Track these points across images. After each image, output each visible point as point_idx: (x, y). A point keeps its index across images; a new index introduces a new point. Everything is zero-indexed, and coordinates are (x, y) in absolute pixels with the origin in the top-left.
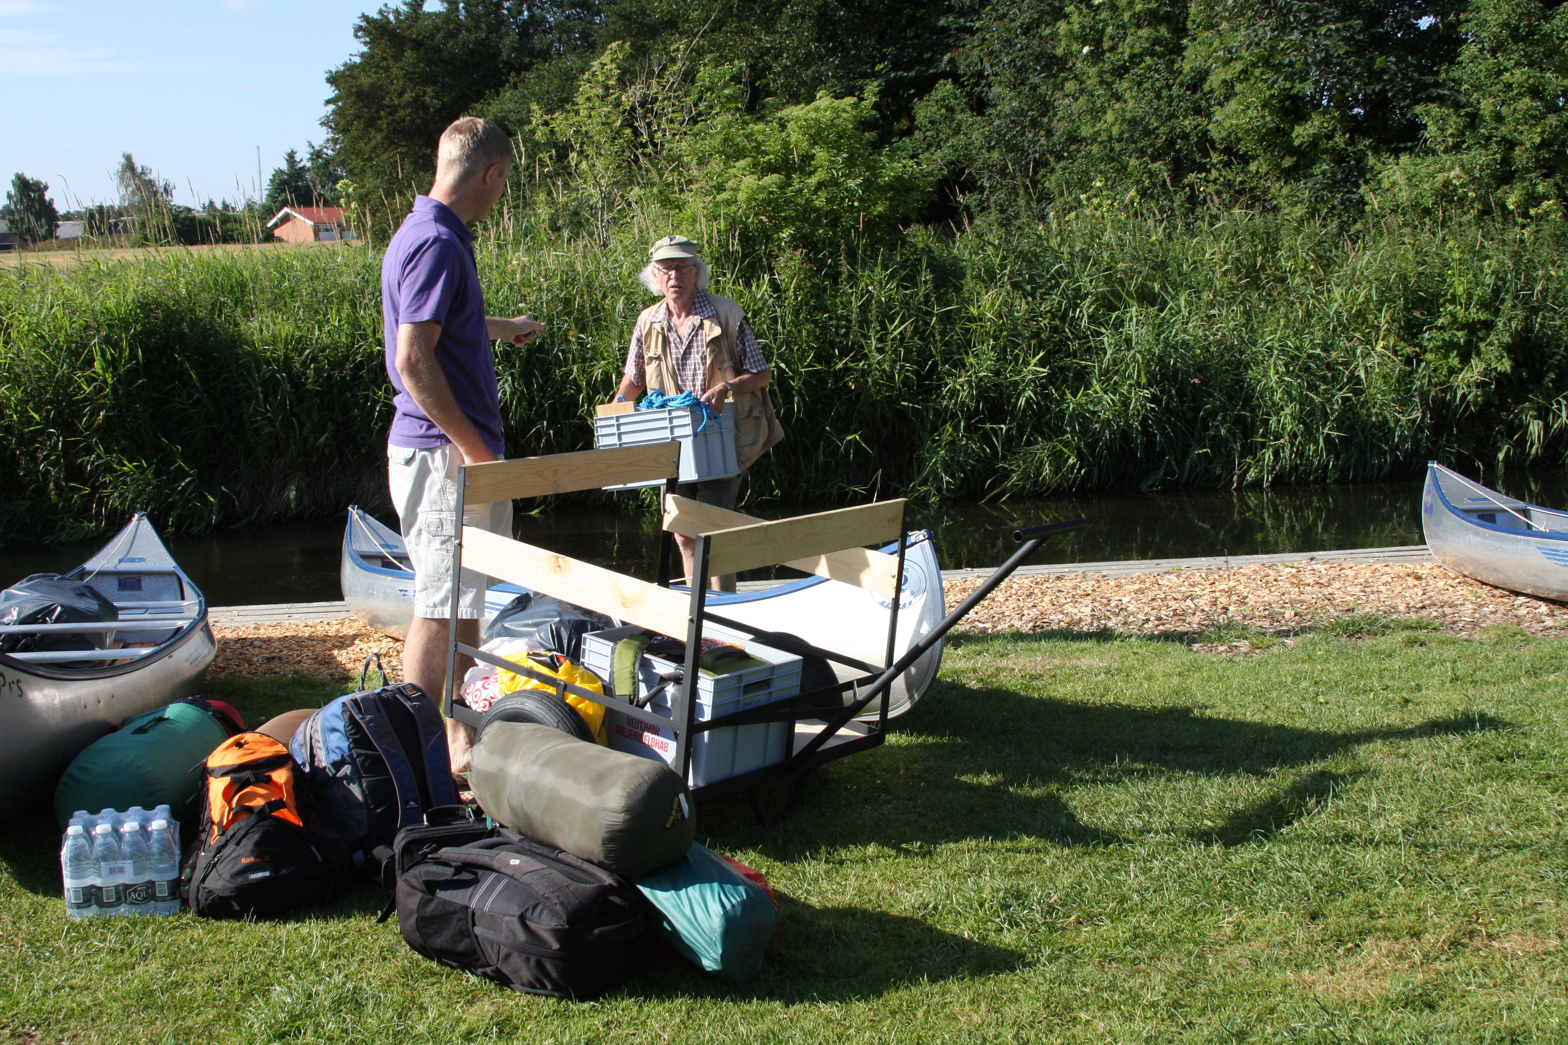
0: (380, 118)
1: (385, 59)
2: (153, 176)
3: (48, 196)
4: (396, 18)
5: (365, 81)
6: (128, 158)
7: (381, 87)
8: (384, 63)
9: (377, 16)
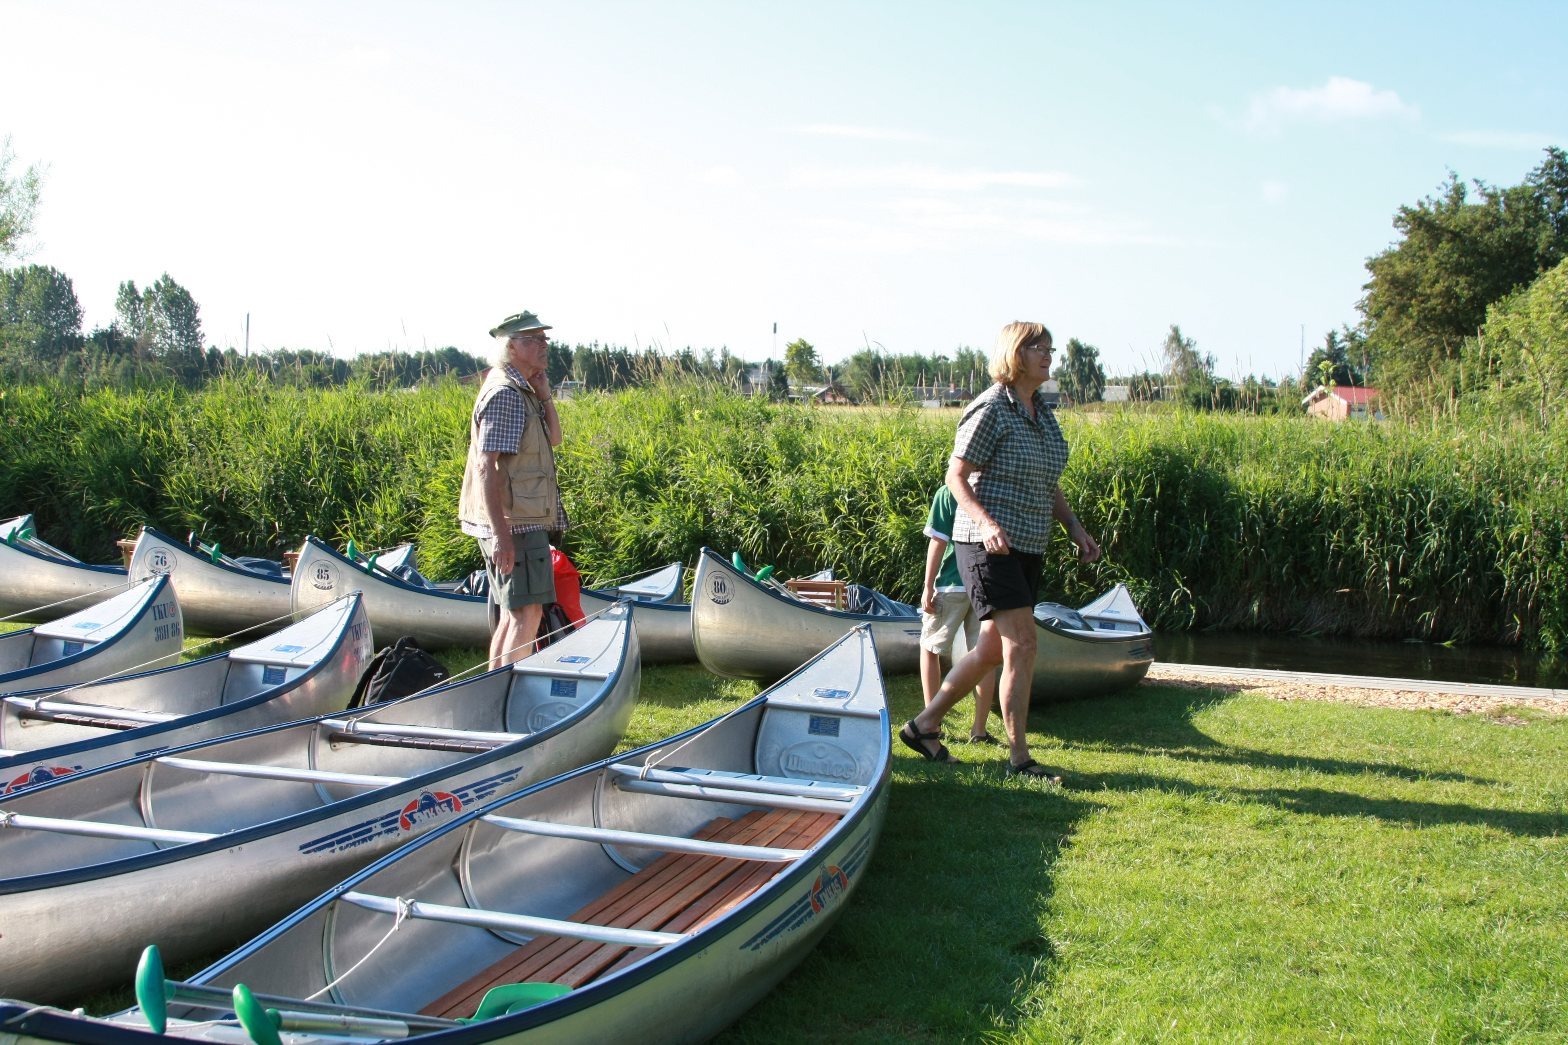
0: (1412, 306)
1: (1421, 249)
2: (1196, 348)
3: (1098, 362)
4: (1437, 209)
5: (1401, 270)
6: (1176, 330)
7: (1415, 276)
8: (1421, 253)
9: (1417, 208)
